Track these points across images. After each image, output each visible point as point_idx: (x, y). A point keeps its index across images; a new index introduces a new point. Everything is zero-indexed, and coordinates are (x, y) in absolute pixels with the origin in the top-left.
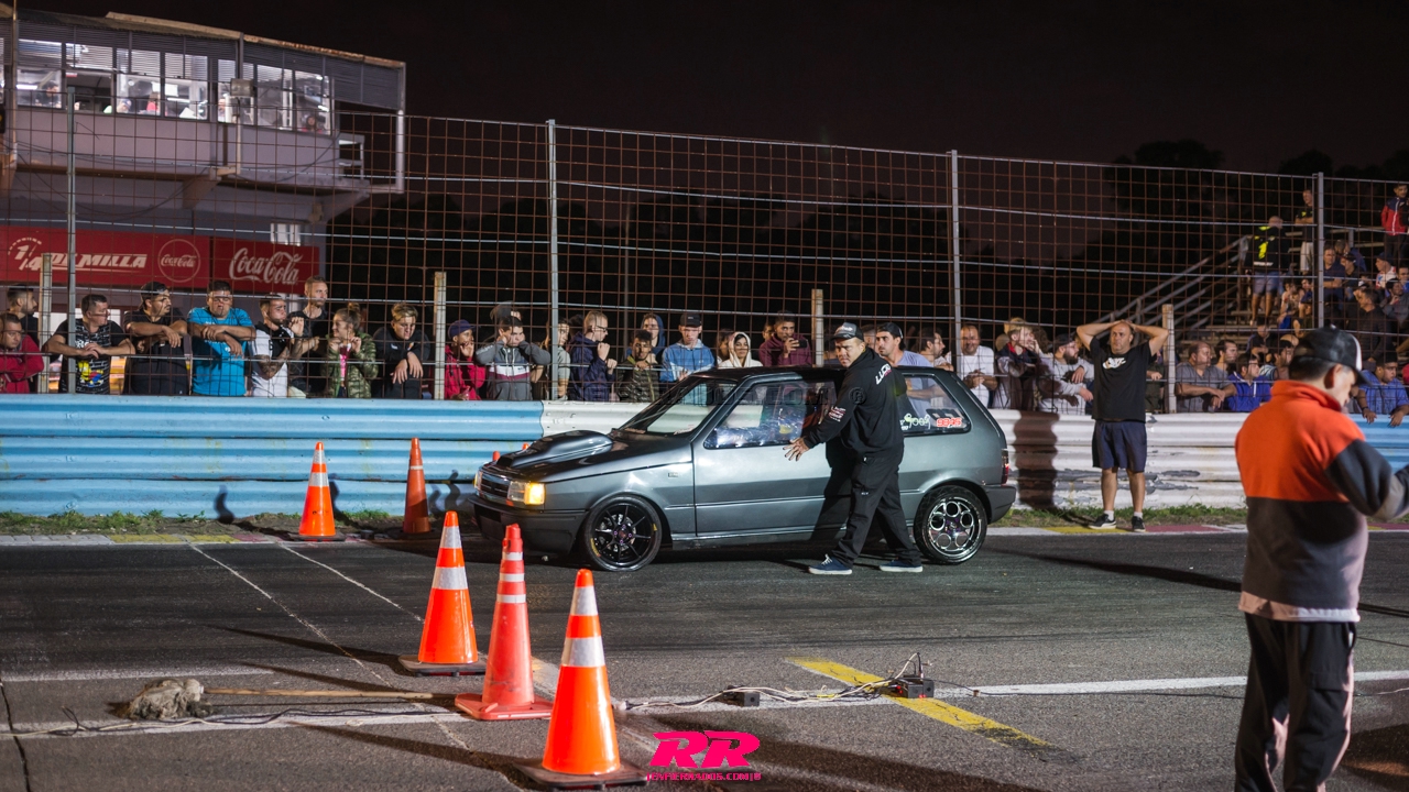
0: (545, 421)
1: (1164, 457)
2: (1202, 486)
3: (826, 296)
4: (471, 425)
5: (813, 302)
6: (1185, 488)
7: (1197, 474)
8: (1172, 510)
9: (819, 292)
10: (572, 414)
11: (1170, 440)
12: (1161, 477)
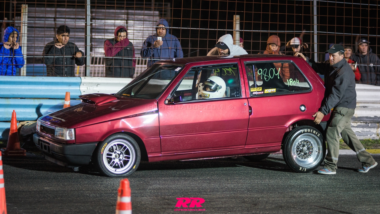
3: (241, 19)
4: (41, 90)
5: (234, 22)
9: (238, 17)
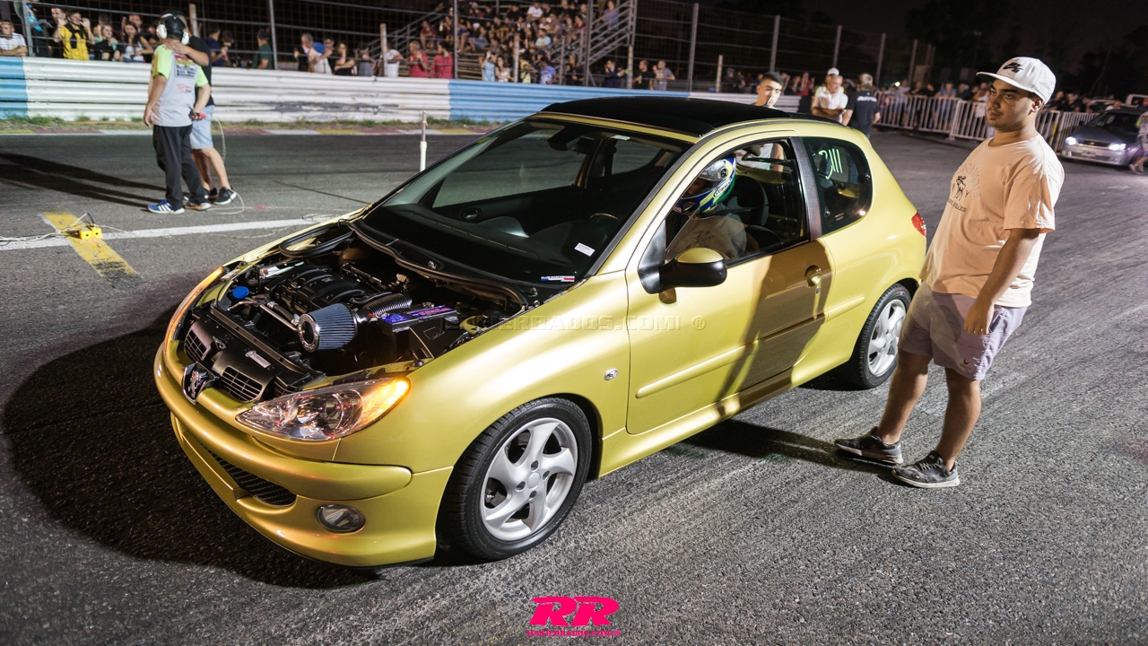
0: (25, 68)
1: (382, 97)
2: (399, 111)
6: (392, 112)
7: (397, 106)
8: (384, 123)
10: (43, 65)
11: (385, 90)
12: (380, 107)
